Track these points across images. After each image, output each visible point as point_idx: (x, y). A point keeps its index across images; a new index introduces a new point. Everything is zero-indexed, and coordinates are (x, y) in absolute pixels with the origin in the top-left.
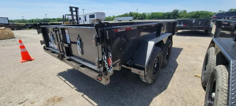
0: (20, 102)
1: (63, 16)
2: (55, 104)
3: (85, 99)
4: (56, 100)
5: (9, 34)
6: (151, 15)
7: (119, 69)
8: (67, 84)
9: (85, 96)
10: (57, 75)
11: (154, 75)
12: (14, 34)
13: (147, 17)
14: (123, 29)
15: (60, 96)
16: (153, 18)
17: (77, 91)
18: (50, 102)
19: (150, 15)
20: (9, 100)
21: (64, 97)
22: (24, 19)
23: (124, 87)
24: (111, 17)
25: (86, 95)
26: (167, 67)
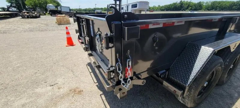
0: (52, 84)
1: (108, 5)
2: (74, 96)
3: (101, 101)
4: (77, 92)
5: (67, 21)
6: (211, 4)
7: (143, 83)
8: (92, 77)
9: (103, 96)
10: (87, 65)
11: (199, 96)
12: (70, 20)
13: (204, 7)
14: (159, 24)
15: (82, 89)
16: (214, 8)
17: (97, 88)
18: (72, 92)
19: (209, 5)
20: (45, 80)
21: (84, 90)
22: (80, 8)
23: (149, 98)
24: (156, 7)
25: (105, 95)
26: (226, 86)
